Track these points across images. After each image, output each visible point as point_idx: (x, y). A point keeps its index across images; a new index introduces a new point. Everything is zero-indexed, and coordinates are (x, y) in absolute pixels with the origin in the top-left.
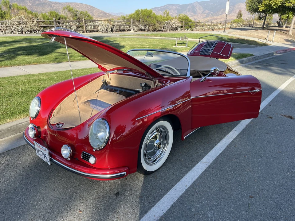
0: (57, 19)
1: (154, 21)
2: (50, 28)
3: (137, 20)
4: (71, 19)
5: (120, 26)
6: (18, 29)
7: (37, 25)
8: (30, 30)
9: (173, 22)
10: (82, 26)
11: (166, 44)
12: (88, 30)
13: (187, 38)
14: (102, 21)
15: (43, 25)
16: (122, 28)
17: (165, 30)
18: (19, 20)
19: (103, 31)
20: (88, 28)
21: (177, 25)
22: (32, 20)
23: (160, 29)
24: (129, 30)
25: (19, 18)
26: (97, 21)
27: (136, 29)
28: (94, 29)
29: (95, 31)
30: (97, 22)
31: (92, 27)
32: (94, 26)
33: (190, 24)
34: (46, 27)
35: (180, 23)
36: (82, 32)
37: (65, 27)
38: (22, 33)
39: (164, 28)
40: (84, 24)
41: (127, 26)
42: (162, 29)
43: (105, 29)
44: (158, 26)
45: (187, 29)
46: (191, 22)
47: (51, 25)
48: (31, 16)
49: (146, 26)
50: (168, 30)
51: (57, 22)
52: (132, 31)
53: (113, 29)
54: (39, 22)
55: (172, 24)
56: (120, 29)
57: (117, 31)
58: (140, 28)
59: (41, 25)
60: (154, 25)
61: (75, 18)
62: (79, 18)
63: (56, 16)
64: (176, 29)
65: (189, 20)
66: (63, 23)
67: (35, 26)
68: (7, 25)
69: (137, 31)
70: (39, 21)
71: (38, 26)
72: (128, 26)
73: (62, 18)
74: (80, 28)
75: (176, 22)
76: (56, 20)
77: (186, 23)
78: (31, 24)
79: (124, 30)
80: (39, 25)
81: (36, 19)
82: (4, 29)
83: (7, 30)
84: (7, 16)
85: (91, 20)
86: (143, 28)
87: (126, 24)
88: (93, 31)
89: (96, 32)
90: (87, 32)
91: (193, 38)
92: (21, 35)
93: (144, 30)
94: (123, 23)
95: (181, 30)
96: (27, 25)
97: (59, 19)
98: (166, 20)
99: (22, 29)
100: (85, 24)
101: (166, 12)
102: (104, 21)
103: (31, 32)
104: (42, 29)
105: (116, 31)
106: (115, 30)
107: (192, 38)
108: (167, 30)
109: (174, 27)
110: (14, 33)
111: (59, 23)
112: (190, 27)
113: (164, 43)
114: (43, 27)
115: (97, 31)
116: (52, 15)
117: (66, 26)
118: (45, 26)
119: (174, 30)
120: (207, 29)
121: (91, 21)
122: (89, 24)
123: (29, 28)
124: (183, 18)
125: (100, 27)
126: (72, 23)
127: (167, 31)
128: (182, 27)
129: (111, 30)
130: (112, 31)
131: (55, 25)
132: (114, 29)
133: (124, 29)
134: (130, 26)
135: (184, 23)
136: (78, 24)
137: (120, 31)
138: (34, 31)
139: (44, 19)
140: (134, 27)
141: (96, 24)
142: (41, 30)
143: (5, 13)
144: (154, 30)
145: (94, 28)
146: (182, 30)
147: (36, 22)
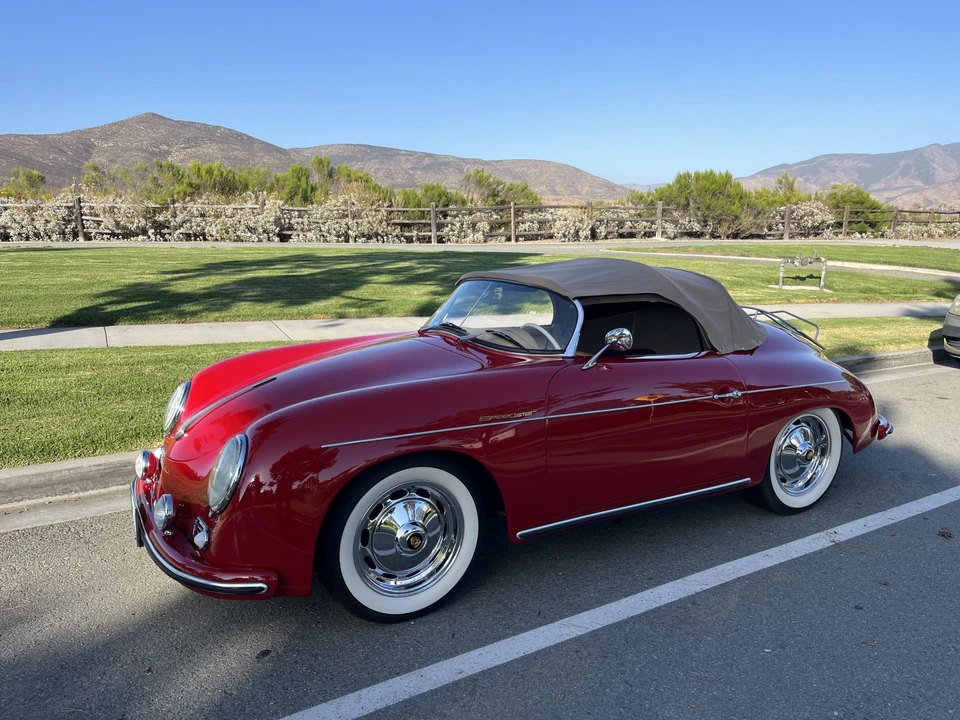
0: (441, 204)
1: (734, 208)
2: (418, 230)
3: (678, 204)
4: (480, 204)
5: (621, 224)
6: (338, 229)
7: (386, 221)
8: (366, 232)
9: (804, 208)
10: (506, 224)
11: (743, 277)
12: (522, 233)
13: (823, 259)
14: (565, 207)
15: (401, 220)
16: (626, 229)
17: (773, 235)
18: (343, 207)
19: (565, 236)
20: (522, 227)
21: (819, 218)
22: (374, 207)
23: (753, 231)
24: (650, 234)
25: (345, 202)
26: (551, 207)
27: (671, 229)
28: (540, 232)
29: (543, 237)
30: (552, 210)
31: (536, 225)
32: (542, 223)
33: (871, 217)
34: (408, 226)
35: (831, 213)
36: (504, 239)
37: (458, 225)
38: (347, 241)
39: (770, 229)
40: (512, 219)
41: (645, 223)
42: (762, 230)
43: (572, 232)
44: (746, 221)
45: (861, 233)
46: (875, 208)
47: (423, 221)
48: (375, 196)
49: (706, 221)
50: (786, 236)
51: (441, 212)
52: (658, 238)
53: (598, 231)
54: (393, 212)
55: (802, 217)
56: (621, 231)
57: (611, 236)
58: (685, 228)
59: (397, 221)
60: (733, 221)
61: (491, 202)
62: (503, 202)
63: (440, 196)
64: (816, 231)
65: (868, 205)
66: (455, 216)
67: (381, 222)
68: (311, 220)
69: (675, 237)
70: (394, 209)
71: (388, 224)
72: (647, 221)
73: (456, 202)
74: (500, 227)
75: (816, 211)
76: (437, 206)
77: (857, 213)
78: (370, 218)
79: (632, 235)
80: (393, 221)
81: (386, 205)
82: (302, 230)
83: (310, 230)
84: (319, 195)
85: (534, 205)
86: (697, 227)
87: (640, 215)
88: (535, 237)
89: (545, 238)
90: (517, 240)
91: (859, 262)
92: (344, 246)
93: (698, 235)
94: (633, 212)
95: (836, 234)
96: (360, 221)
97: (447, 205)
98: (782, 204)
99: (349, 228)
100: (516, 215)
101: (787, 179)
102: (574, 207)
103: (369, 238)
104: (398, 230)
105: (606, 237)
106: (604, 234)
107: (856, 261)
108: (782, 235)
109: (809, 225)
110: (326, 241)
111: (445, 216)
112: (872, 225)
113: (742, 274)
114: (403, 226)
115: (551, 237)
116: (428, 193)
117: (462, 224)
118: (407, 222)
119: (809, 234)
120: (942, 232)
121: (533, 210)
122: (527, 216)
123: (365, 228)
124: (843, 197)
125: (558, 224)
126: (478, 214)
127: (781, 237)
128: (839, 225)
129: (589, 232)
130: (594, 236)
131: (432, 222)
132: (602, 230)
133: (634, 230)
134: (653, 223)
135: (846, 214)
136: (495, 217)
137: (621, 236)
138: (377, 235)
139: (407, 203)
140: (667, 225)
141: (549, 217)
142: (394, 234)
143: (313, 189)
144: (736, 236)
145: (539, 229)
146: (840, 236)
147: (385, 214)
